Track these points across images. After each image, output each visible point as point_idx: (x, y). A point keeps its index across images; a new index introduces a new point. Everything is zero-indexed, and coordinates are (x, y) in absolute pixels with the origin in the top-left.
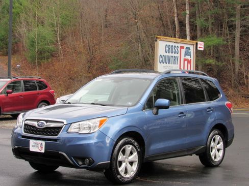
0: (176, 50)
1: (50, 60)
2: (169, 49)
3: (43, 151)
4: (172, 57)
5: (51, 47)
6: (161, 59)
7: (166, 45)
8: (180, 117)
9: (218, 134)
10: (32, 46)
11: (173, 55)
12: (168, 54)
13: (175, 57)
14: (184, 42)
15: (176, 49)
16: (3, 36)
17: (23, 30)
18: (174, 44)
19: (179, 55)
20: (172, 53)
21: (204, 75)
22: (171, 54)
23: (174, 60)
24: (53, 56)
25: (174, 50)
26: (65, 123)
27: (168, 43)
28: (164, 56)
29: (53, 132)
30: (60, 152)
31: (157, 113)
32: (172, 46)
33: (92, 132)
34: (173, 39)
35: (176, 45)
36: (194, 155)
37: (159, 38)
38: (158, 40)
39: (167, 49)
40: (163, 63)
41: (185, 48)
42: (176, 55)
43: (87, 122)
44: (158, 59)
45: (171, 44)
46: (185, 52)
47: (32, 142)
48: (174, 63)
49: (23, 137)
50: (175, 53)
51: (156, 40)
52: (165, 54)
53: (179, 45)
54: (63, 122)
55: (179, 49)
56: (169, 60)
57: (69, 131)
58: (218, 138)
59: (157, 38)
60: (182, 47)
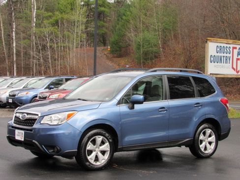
0: (228, 51)
1: (154, 61)
2: (220, 49)
3: (23, 140)
4: (224, 57)
5: (154, 49)
6: (212, 59)
7: (217, 46)
8: (160, 111)
9: (209, 128)
10: (139, 49)
11: (225, 55)
12: (219, 54)
13: (226, 57)
14: (237, 43)
15: (228, 49)
16: (117, 41)
17: (131, 35)
18: (225, 45)
19: (231, 55)
20: (224, 53)
21: (198, 73)
22: (222, 55)
23: (226, 59)
24: (157, 58)
25: (225, 50)
26: (40, 116)
27: (219, 45)
28: (214, 56)
29: (31, 123)
30: (34, 141)
31: (133, 108)
32: (224, 47)
33: (60, 123)
34: (225, 40)
35: (228, 46)
36: (183, 147)
37: (209, 40)
38: (208, 41)
39: (218, 49)
40: (214, 62)
41: (238, 48)
42: (228, 55)
43: (57, 115)
44: (208, 59)
45: (222, 45)
46: (238, 53)
47: (17, 131)
48: (226, 63)
49: (13, 127)
50: (227, 53)
51: (206, 42)
52: (216, 54)
53: (232, 46)
54: (38, 115)
55: (231, 49)
56: (221, 59)
57: (42, 122)
58: (209, 131)
59: (207, 40)
60: (234, 48)
